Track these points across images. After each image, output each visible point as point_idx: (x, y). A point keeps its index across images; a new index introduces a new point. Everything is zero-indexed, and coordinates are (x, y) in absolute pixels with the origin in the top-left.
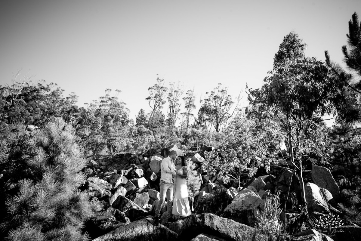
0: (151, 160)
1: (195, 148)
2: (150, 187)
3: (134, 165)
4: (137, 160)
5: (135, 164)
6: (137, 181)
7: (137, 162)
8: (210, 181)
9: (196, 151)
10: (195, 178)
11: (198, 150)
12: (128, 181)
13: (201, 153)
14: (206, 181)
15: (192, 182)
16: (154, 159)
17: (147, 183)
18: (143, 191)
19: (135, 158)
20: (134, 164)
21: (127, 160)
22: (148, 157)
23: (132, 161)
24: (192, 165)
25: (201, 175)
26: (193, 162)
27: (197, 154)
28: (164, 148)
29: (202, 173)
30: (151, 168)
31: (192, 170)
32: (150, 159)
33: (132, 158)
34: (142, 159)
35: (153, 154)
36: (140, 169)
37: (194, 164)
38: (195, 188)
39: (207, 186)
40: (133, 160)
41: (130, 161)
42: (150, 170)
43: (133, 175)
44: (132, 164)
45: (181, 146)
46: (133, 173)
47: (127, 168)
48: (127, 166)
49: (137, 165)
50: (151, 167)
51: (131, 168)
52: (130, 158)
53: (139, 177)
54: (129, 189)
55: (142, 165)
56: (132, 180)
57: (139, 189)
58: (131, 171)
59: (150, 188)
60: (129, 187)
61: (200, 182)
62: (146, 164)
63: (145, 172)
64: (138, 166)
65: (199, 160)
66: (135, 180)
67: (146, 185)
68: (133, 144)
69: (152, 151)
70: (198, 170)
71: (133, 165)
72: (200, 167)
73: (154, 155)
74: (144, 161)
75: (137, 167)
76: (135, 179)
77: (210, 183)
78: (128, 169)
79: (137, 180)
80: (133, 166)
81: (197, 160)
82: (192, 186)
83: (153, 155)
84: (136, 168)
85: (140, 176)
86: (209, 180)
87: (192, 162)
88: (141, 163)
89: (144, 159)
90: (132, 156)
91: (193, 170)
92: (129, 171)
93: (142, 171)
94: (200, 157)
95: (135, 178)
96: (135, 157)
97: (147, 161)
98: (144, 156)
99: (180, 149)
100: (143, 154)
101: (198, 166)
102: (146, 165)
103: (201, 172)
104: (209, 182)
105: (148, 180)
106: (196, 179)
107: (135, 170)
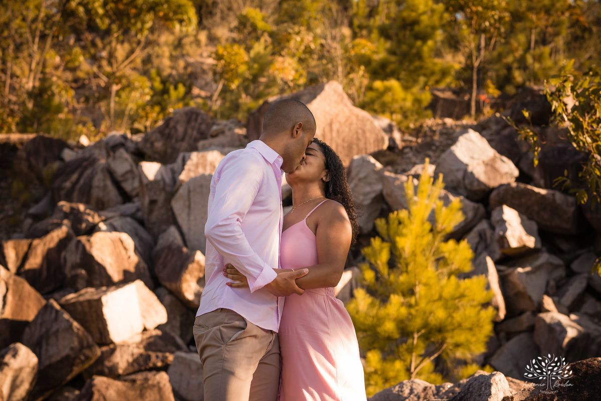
0: (183, 177)
1: (461, 102)
2: (179, 341)
3: (82, 207)
4: (100, 180)
5: (87, 203)
6: (96, 306)
7: (96, 193)
8: (548, 302)
9: (466, 121)
10: (458, 286)
11: (479, 110)
12: (47, 308)
13: (498, 133)
14: (523, 304)
15: (440, 314)
16: (201, 171)
17: (159, 315)
18: (142, 365)
19: (85, 168)
20: (80, 201)
21: (40, 179)
22: (164, 158)
23: (68, 184)
24: (440, 203)
25: (497, 263)
26: (446, 188)
27: (473, 135)
28: (261, 102)
29: (498, 256)
30: (185, 228)
31: (439, 237)
32: (175, 174)
33: (68, 169)
34: (131, 171)
35: (196, 140)
36: (115, 235)
37: (455, 201)
38: (457, 345)
39: (531, 329)
40: (74, 177)
41: (57, 184)
42: (179, 240)
43: (75, 267)
44: (64, 205)
45: (370, 88)
46: (71, 257)
47: (41, 225)
48: (37, 218)
49: (100, 206)
50: (182, 219)
51: (59, 225)
52: (56, 165)
53: (110, 284)
54: (52, 350)
55: (130, 207)
56: (71, 296)
57: (113, 351)
58: (63, 243)
59: (179, 348)
60: (53, 340)
61: (490, 311)
62: (153, 202)
63: (146, 250)
64: (106, 214)
65: (479, 172)
66: (87, 297)
67: (159, 327)
68: (79, 85)
69: (188, 122)
70: (473, 234)
71: (72, 209)
72: (488, 216)
73: (206, 149)
74: (141, 182)
75: (97, 219)
76: (89, 293)
77: (553, 314)
78: (46, 232)
79: (99, 301)
80: (75, 217)
81: (468, 175)
82: (439, 337)
83: (194, 148)
84: (92, 229)
85: (116, 277)
86: (547, 293)
87: (439, 189)
88: (126, 197)
89: (141, 175)
90: (68, 155)
91: (447, 239)
92: (52, 245)
93: (129, 242)
94: (491, 152)
95: (90, 284)
96: (86, 161)
97: (156, 182)
98: (140, 155)
99: (363, 106)
100: (137, 143)
101: (476, 211)
102: (151, 211)
103: (496, 247)
104: (541, 308)
105: (168, 298)
106: (462, 296)
107: (83, 239)
